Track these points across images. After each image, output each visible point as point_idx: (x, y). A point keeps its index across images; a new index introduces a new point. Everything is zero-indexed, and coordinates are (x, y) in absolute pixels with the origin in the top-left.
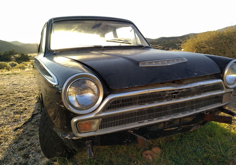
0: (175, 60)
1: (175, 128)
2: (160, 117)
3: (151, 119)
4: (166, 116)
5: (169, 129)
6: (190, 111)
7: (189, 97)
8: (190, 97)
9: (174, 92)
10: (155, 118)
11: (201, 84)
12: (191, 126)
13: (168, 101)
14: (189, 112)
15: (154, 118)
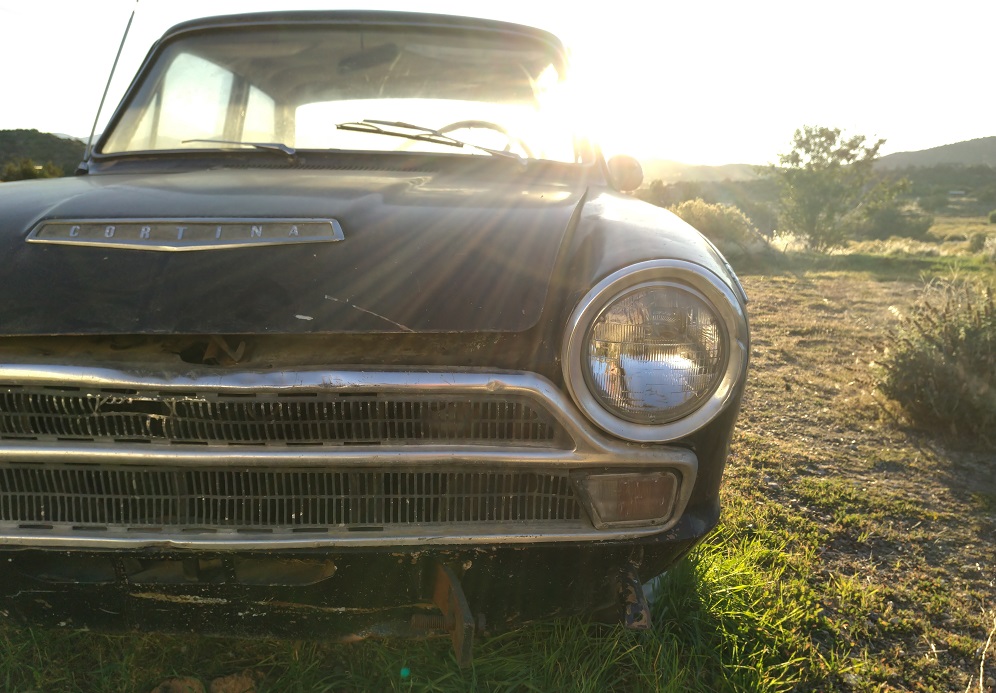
0: (257, 225)
1: (210, 601)
2: (94, 524)
3: (39, 523)
4: (129, 526)
5: (162, 597)
6: (303, 526)
7: (270, 447)
8: (286, 448)
9: (131, 400)
10: (63, 519)
11: (334, 383)
12: (327, 609)
13: (124, 444)
14: (295, 531)
15: (55, 519)
